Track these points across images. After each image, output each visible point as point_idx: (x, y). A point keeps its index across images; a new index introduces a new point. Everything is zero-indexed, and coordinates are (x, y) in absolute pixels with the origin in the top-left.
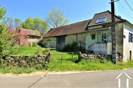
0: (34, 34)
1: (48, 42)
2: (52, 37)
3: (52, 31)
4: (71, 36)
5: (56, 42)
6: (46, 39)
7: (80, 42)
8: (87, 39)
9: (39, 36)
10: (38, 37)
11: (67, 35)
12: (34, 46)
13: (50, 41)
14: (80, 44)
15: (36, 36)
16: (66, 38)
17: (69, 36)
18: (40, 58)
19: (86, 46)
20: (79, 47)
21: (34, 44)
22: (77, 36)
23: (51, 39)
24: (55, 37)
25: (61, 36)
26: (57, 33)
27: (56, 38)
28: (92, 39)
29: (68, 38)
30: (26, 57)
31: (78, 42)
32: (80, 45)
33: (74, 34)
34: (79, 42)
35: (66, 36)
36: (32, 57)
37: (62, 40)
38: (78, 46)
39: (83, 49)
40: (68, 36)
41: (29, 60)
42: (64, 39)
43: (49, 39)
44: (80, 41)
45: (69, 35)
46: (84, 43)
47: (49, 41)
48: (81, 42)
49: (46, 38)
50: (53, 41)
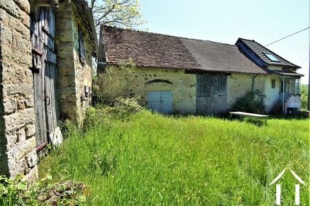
1: (150, 87)
4: (241, 76)
5: (194, 89)
6: (139, 76)
7: (257, 92)
11: (233, 72)
16: (230, 81)
17: (236, 76)
19: (264, 100)
22: (253, 79)
23: (170, 76)
27: (195, 75)
29: (235, 80)
35: (229, 74)
37: (216, 85)
40: (233, 75)
42: (224, 83)
43: (161, 75)
46: (263, 94)
47: (158, 85)
50: (184, 84)
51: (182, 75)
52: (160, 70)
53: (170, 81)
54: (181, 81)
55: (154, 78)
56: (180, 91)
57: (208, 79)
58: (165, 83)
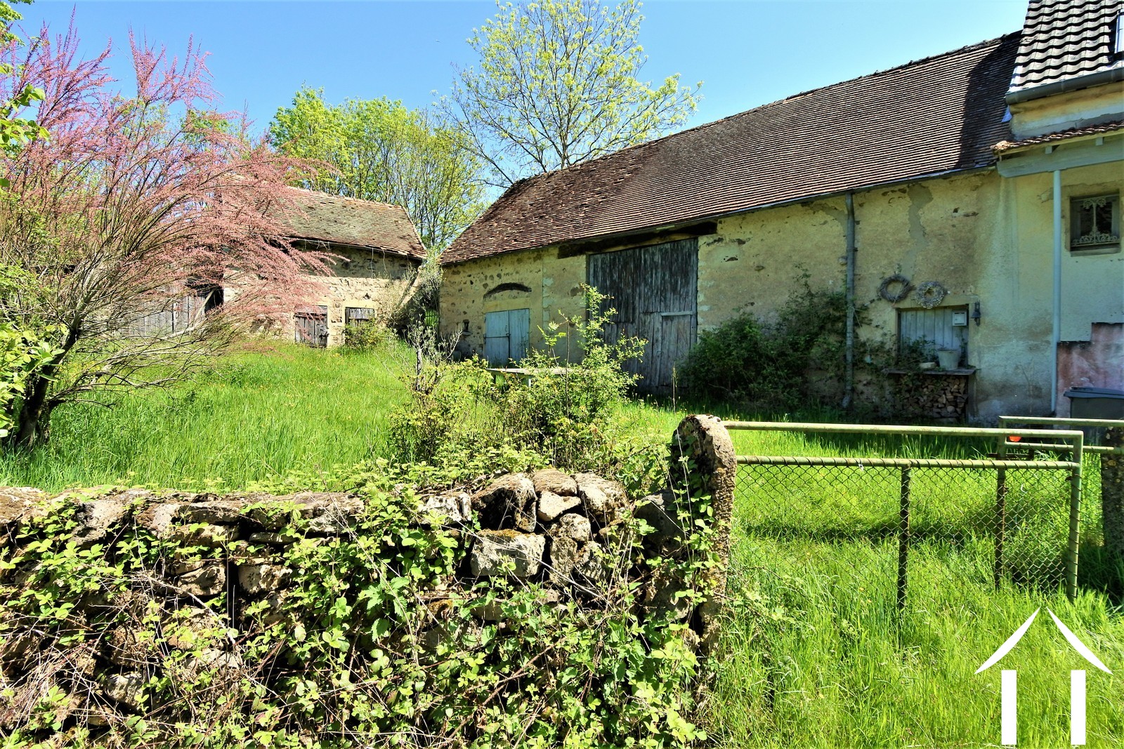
0: (355, 231)
1: (491, 303)
2: (539, 251)
3: (525, 200)
4: (772, 226)
5: (583, 300)
6: (476, 282)
7: (896, 290)
8: (996, 245)
9: (403, 250)
10: (392, 256)
11: (720, 216)
12: (357, 342)
13: (520, 300)
14: (900, 312)
15: (379, 253)
16: (711, 257)
17: (748, 231)
18: (532, 545)
19: (977, 339)
20: (878, 350)
21: (354, 327)
22: (854, 222)
23: (526, 273)
24: (569, 249)
25: (638, 239)
26: (595, 208)
27: (582, 259)
28: (1073, 248)
29: (733, 251)
30: (245, 527)
31: (868, 291)
32: (891, 327)
33: (807, 202)
34: (883, 295)
36: (365, 546)
37: (656, 278)
38: (864, 333)
39: (940, 377)
40: (725, 229)
41: (316, 621)
42: (683, 269)
43: (510, 272)
44: (895, 280)
45: (743, 214)
46: (951, 301)
47: (505, 298)
48: (909, 288)
49: (475, 271)
50: (555, 289)
51: (552, 261)
52: (508, 259)
53: (526, 284)
54: (549, 282)
55: (498, 282)
56: (547, 309)
57: (626, 264)
58: (515, 292)
